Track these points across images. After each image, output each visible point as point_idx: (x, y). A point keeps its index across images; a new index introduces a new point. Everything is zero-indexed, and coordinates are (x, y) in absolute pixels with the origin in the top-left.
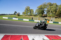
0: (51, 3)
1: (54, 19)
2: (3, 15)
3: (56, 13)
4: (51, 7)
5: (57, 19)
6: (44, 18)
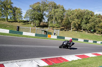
1: (59, 33)
3: (61, 22)
6: (43, 29)
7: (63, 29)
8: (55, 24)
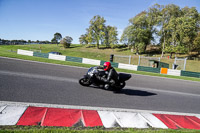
0: (176, 9)
1: (185, 64)
2: (17, 42)
3: (191, 41)
4: (178, 19)
5: (196, 61)
7: (195, 56)
8: (175, 46)
